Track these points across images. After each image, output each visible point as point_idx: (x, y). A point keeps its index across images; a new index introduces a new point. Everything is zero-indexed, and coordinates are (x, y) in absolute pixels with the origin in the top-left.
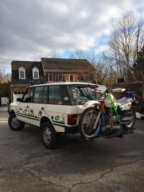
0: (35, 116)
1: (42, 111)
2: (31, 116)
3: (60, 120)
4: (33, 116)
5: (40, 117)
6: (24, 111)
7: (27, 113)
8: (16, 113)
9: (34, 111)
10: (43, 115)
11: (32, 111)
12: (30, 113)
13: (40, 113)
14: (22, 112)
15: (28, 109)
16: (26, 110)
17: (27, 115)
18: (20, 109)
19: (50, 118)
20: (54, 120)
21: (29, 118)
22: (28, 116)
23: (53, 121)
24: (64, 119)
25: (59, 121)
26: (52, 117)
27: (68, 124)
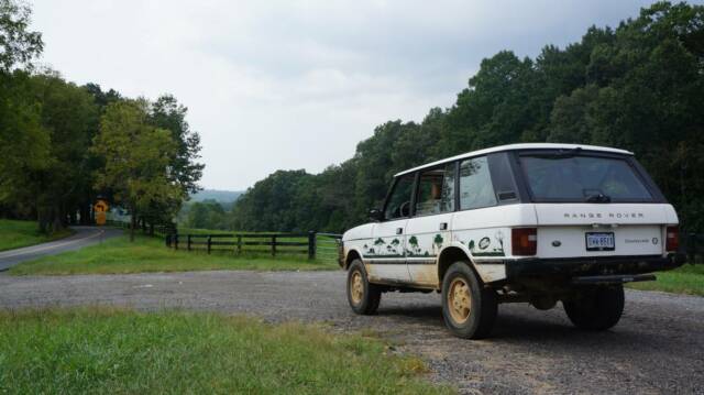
0: (423, 253)
1: (444, 235)
2: (411, 255)
3: (493, 246)
4: (417, 256)
5: (438, 252)
6: (389, 247)
7: (399, 249)
8: (365, 257)
9: (418, 238)
10: (446, 244)
11: (413, 241)
12: (410, 247)
13: (439, 240)
14: (382, 250)
15: (400, 238)
16: (396, 241)
17: (398, 256)
18: (377, 243)
19: (465, 248)
20: (477, 249)
21: (405, 263)
22: (403, 256)
23: (474, 255)
24: (502, 243)
25: (489, 250)
26: (471, 245)
27: (514, 253)
